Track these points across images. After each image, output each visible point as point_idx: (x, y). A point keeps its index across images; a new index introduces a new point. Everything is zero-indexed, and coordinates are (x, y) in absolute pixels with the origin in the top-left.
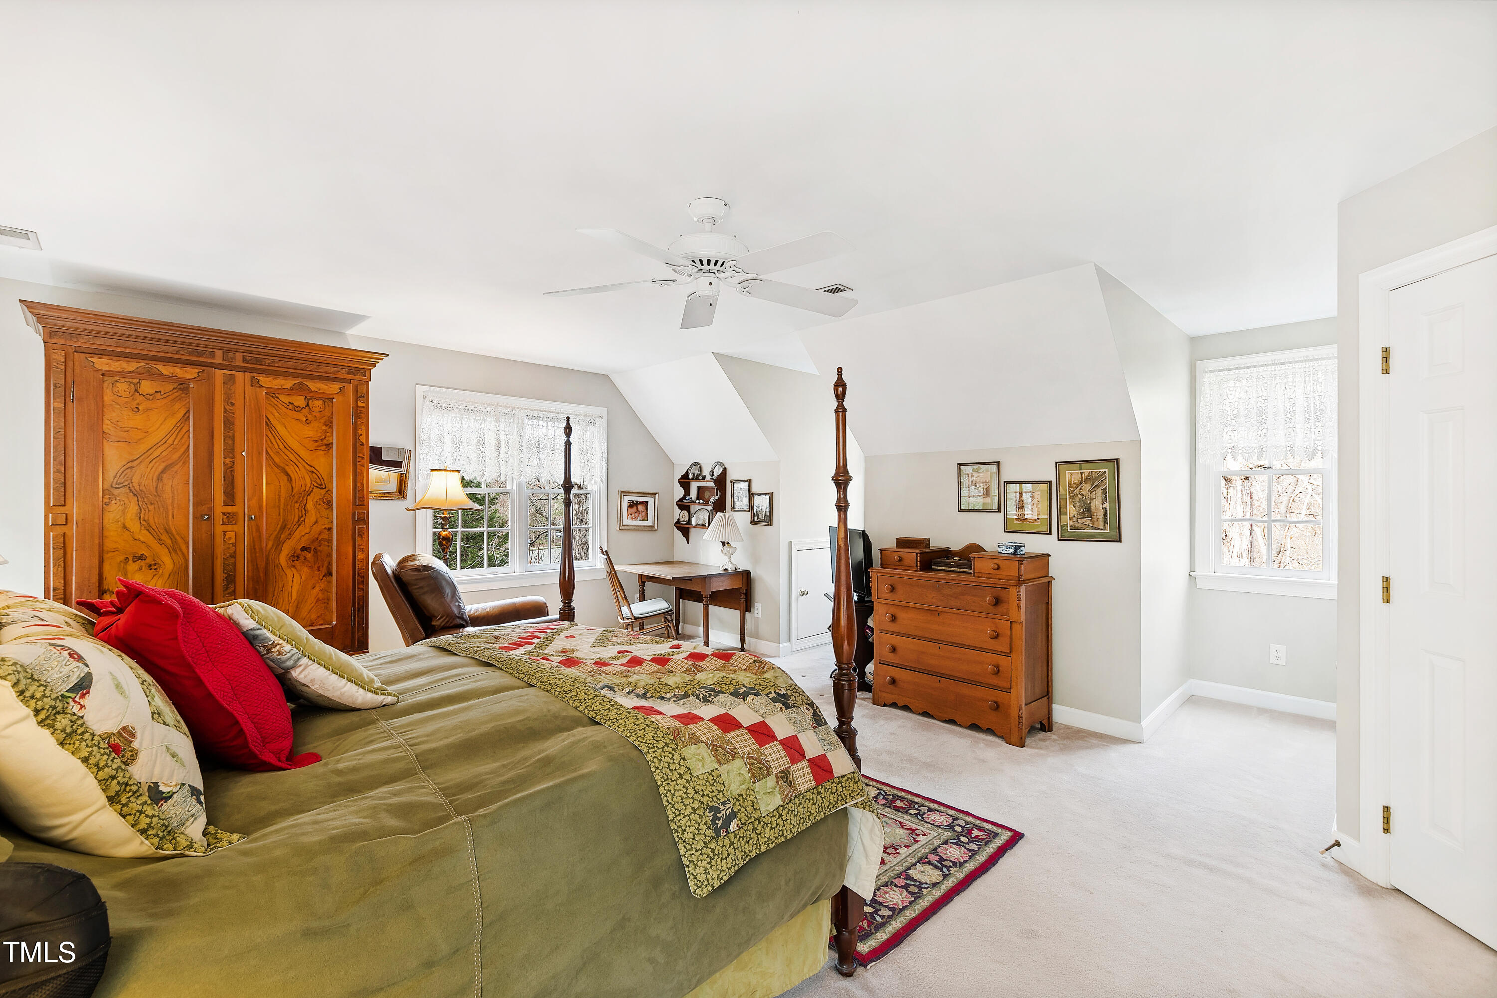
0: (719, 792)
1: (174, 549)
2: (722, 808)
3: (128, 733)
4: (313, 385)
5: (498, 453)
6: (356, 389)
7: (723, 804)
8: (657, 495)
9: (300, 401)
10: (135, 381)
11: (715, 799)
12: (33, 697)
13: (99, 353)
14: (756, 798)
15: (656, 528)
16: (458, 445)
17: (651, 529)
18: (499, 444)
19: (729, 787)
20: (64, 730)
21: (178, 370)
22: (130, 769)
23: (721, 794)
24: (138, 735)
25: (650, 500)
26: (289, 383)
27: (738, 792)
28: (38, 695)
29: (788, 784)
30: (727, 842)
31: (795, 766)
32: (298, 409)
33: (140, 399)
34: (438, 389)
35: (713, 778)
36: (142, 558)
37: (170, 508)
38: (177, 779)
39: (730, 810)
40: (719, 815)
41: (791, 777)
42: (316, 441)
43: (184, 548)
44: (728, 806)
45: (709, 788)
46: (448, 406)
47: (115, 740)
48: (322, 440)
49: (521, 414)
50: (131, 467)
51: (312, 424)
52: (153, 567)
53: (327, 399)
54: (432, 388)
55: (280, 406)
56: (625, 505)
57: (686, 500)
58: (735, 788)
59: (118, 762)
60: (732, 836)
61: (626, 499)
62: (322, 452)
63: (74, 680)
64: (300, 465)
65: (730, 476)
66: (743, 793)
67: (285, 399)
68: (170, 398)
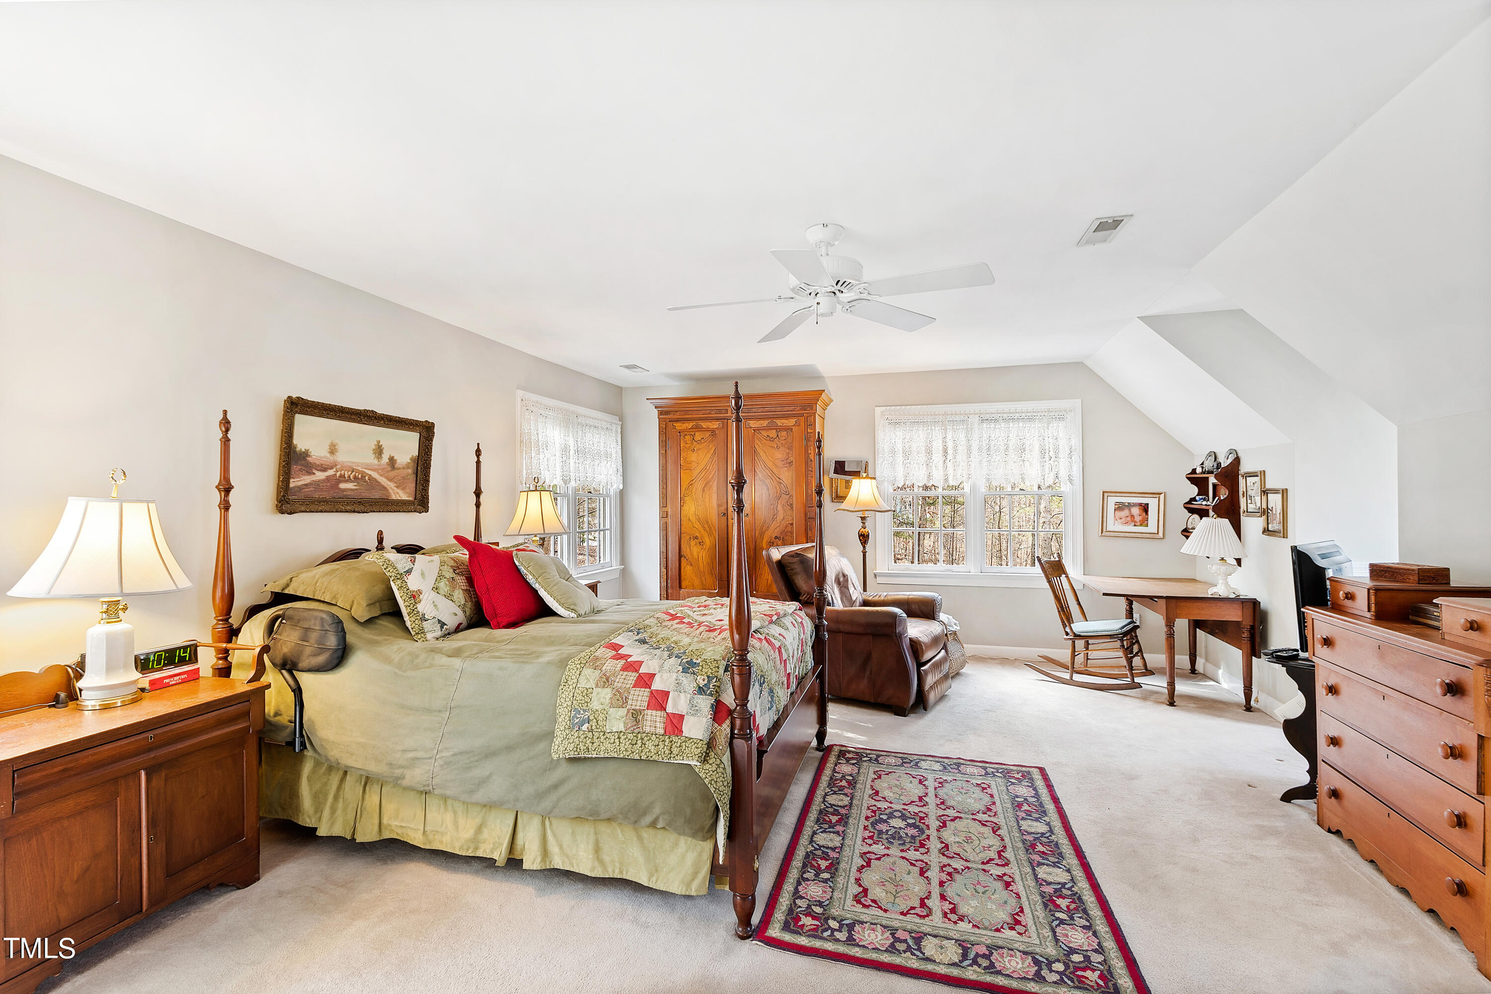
0: (586, 702)
1: (710, 534)
2: (582, 712)
3: (420, 592)
4: (779, 422)
5: (944, 458)
6: (806, 420)
7: (584, 711)
8: (1162, 496)
9: (773, 434)
10: (693, 433)
11: (580, 705)
12: (389, 571)
13: (677, 421)
14: (606, 717)
15: (1161, 534)
16: (907, 454)
17: (1152, 536)
18: (945, 451)
19: (593, 702)
20: (398, 585)
21: (710, 424)
22: (417, 605)
23: (586, 704)
24: (423, 594)
25: (1153, 503)
26: (765, 423)
27: (597, 708)
28: (391, 571)
29: (636, 720)
30: (576, 735)
31: (650, 712)
32: (772, 440)
33: (695, 443)
34: (893, 408)
35: (587, 693)
36: (696, 538)
37: (708, 508)
38: (433, 615)
39: (587, 716)
40: (578, 716)
41: (641, 716)
42: (782, 461)
43: (714, 533)
44: (587, 713)
45: (581, 697)
46: (900, 421)
47: (414, 593)
48: (786, 460)
49: (975, 420)
50: (691, 484)
51: (780, 449)
52: (702, 544)
53: (788, 429)
54: (888, 408)
55: (762, 439)
56: (1111, 507)
57: (1196, 501)
58: (595, 705)
59: (413, 601)
60: (581, 733)
61: (1112, 501)
62: (786, 468)
63: (407, 569)
64: (774, 479)
65: (1244, 468)
66: (599, 710)
67: (764, 433)
68: (708, 441)
